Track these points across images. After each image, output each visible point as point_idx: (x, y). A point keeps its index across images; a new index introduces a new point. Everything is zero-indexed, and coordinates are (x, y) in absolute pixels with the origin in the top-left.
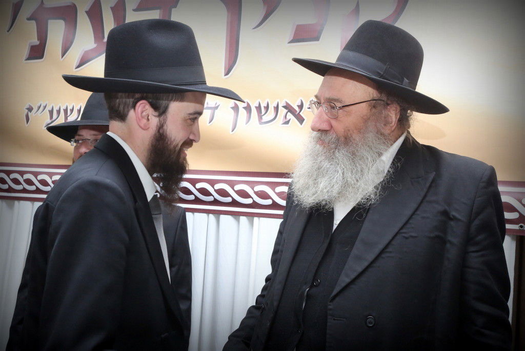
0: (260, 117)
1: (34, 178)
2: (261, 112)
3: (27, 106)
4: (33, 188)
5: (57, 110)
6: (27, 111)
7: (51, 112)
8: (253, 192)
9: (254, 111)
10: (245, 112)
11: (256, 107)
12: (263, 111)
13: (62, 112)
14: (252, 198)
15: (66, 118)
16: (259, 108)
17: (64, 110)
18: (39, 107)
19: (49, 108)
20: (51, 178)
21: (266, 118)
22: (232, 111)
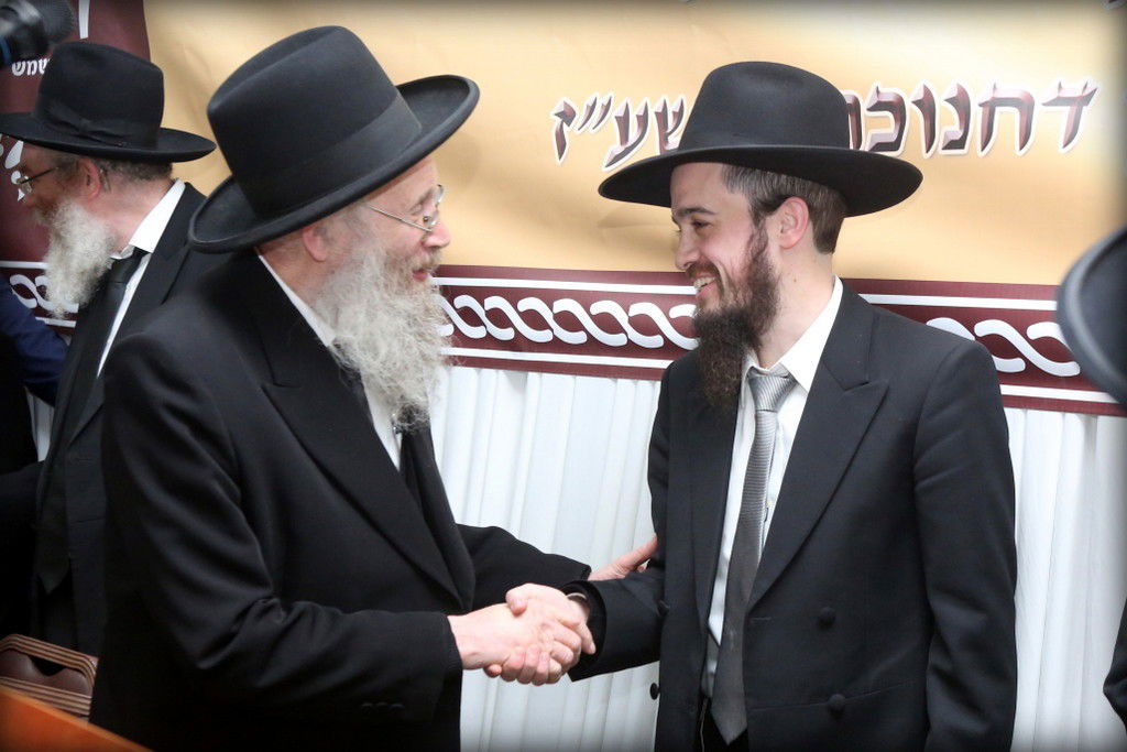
1: (582, 310)
3: (559, 108)
4: (579, 338)
5: (638, 117)
6: (559, 120)
7: (623, 122)
13: (653, 122)
15: (664, 139)
17: (657, 113)
18: (592, 109)
19: (617, 110)
20: (627, 311)
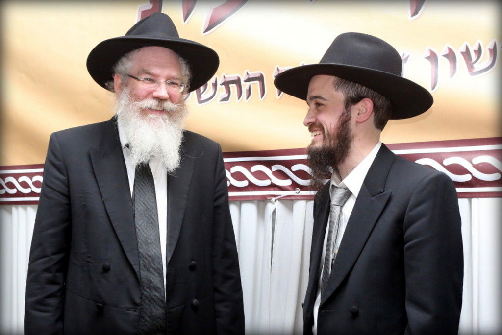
0: (470, 66)
2: (470, 59)
8: (471, 165)
9: (460, 59)
10: (446, 60)
11: (462, 53)
12: (474, 57)
14: (471, 174)
16: (466, 54)
21: (478, 66)
22: (428, 62)
